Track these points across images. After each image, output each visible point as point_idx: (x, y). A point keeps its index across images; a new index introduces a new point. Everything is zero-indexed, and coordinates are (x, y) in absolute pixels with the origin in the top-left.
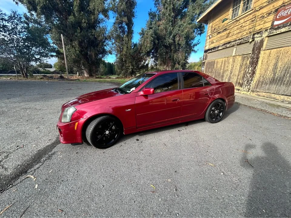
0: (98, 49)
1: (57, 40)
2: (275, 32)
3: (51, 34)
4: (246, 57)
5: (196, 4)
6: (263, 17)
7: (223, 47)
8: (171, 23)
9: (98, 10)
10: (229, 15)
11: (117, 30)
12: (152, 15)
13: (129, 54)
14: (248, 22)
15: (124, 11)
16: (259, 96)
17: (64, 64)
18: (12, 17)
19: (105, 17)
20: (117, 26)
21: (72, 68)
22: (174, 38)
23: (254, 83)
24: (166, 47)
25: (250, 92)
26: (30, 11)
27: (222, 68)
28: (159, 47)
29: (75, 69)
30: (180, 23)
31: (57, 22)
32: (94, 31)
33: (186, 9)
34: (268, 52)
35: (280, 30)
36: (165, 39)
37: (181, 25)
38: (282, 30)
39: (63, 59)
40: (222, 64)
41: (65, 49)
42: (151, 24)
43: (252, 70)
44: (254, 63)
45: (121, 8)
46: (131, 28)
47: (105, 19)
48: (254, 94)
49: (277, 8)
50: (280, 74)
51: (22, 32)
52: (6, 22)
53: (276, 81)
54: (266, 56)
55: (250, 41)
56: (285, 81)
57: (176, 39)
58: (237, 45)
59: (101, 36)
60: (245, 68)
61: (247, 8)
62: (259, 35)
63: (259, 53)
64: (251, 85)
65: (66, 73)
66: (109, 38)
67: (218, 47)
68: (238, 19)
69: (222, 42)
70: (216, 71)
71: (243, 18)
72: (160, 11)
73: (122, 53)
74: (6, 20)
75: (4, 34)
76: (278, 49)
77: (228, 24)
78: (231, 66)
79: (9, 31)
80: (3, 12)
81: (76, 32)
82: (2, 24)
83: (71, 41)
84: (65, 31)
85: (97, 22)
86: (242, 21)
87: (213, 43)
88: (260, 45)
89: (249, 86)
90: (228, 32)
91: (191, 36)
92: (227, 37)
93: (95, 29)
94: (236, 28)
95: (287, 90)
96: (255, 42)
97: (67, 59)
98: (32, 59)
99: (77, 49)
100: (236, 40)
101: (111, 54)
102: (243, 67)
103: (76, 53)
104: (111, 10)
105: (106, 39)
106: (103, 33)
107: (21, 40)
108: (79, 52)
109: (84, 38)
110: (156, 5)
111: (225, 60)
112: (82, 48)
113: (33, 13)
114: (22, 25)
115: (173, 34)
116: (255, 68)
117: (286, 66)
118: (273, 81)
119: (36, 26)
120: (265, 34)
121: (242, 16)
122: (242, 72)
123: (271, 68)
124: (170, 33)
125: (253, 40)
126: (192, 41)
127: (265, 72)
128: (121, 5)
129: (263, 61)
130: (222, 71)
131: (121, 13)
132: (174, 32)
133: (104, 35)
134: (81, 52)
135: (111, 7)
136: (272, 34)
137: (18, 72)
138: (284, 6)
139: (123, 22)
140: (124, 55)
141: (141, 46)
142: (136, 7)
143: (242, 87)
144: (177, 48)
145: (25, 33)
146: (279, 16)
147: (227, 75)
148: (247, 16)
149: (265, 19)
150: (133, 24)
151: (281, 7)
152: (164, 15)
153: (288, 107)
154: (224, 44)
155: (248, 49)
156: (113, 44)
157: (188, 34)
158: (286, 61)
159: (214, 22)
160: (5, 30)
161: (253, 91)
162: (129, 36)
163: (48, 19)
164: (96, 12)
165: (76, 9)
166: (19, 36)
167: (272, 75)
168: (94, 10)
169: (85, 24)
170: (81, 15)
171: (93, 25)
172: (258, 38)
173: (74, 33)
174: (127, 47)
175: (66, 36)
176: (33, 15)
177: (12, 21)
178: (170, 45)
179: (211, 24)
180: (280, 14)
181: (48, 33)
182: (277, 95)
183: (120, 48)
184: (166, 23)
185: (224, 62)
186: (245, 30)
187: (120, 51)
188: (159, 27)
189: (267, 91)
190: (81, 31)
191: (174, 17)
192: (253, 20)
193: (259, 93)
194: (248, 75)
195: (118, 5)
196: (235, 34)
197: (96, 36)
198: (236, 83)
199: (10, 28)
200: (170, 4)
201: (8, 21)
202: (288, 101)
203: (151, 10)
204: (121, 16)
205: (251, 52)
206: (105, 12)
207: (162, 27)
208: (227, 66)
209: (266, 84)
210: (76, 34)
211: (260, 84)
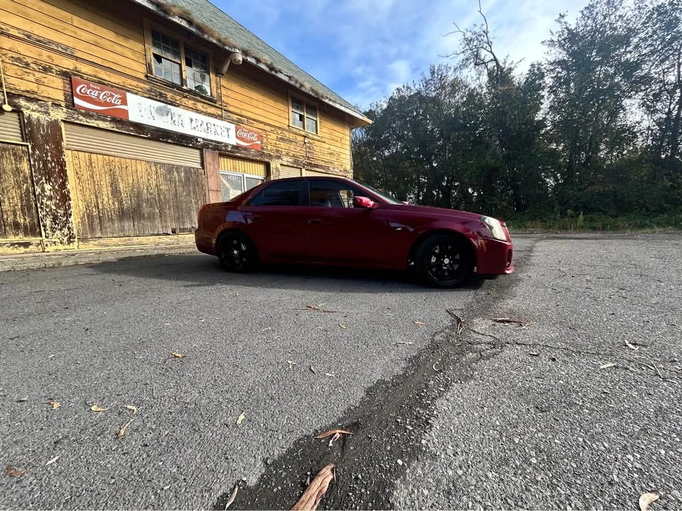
2: (82, 118)
6: (24, 63)
16: (107, 246)
23: (77, 222)
25: (76, 244)
34: (82, 155)
35: (94, 121)
38: (98, 122)
43: (55, 191)
44: (55, 174)
48: (91, 246)
50: (130, 203)
53: (129, 215)
54: (83, 164)
56: (144, 215)
62: (35, 106)
63: (59, 151)
64: (72, 225)
88: (54, 134)
89: (66, 229)
96: (28, 120)
116: (63, 186)
117: (135, 190)
118: (123, 214)
120: (58, 114)
123: (105, 191)
127: (97, 197)
129: (80, 173)
136: (79, 122)
149: (36, 74)
151: (75, 75)
158: (130, 182)
161: (85, 240)
167: (116, 203)
180: (80, 89)
182: (142, 237)
189: (122, 235)
194: (48, 203)
209: (112, 220)
211: (95, 221)
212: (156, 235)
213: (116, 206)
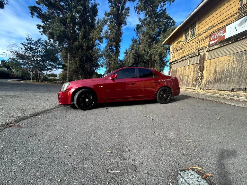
0: (93, 63)
1: (64, 57)
2: (211, 48)
3: (61, 53)
4: (196, 65)
5: (166, 34)
6: (203, 39)
7: (181, 60)
8: (148, 46)
9: (95, 38)
10: (183, 40)
11: (108, 51)
12: (134, 41)
13: (116, 67)
14: (195, 43)
15: (113, 39)
16: (208, 92)
17: (67, 73)
18: (37, 42)
19: (100, 42)
20: (108, 47)
21: (72, 76)
22: (151, 56)
23: (203, 84)
24: (145, 63)
25: (201, 90)
26: (49, 38)
27: (182, 74)
28: (139, 63)
29: (74, 77)
30: (154, 46)
31: (66, 46)
32: (91, 51)
33: (160, 37)
34: (209, 61)
35: (214, 47)
36: (143, 57)
37: (156, 47)
38: (215, 47)
39: (66, 70)
40: (181, 72)
41: (69, 64)
42: (133, 47)
43: (201, 74)
44: (202, 69)
45: (112, 36)
46: (118, 49)
47: (100, 43)
48: (205, 92)
49: (210, 34)
50: (219, 76)
51: (42, 51)
52: (33, 45)
53: (217, 81)
54: (208, 64)
55: (197, 55)
56: (222, 81)
57: (152, 57)
58: (190, 58)
59: (95, 55)
60: (196, 73)
61: (193, 34)
62: (202, 51)
63: (204, 62)
64: (202, 85)
65: (67, 81)
66: (102, 56)
67: (178, 60)
68: (188, 41)
69: (181, 56)
70: (178, 76)
71: (192, 40)
72: (140, 38)
73: (110, 66)
74: (33, 44)
75: (29, 52)
76: (215, 59)
77: (183, 45)
78: (187, 72)
79: (33, 50)
80: (33, 39)
81: (78, 52)
82: (30, 46)
83: (74, 58)
84: (70, 51)
85: (94, 45)
86: (191, 42)
87: (175, 57)
88: (204, 57)
89: (200, 86)
90: (183, 50)
91: (163, 55)
92: (183, 53)
93: (92, 50)
94: (188, 47)
95: (225, 86)
96: (200, 55)
97: (69, 70)
98: (45, 69)
99: (77, 63)
100: (188, 55)
101: (102, 67)
102: (195, 73)
103: (76, 66)
104: (104, 38)
105: (99, 56)
106: (98, 52)
107: (40, 56)
108: (79, 65)
109: (83, 55)
110: (137, 34)
111: (183, 68)
112: (81, 62)
113: (51, 40)
114: (43, 47)
115: (149, 54)
116: (202, 73)
117: (222, 70)
118: (215, 81)
119: (51, 48)
120: (206, 50)
121: (190, 40)
122: (195, 76)
123: (212, 72)
124: (147, 53)
125: (199, 54)
126: (165, 58)
127: (209, 75)
128: (112, 35)
129: (207, 67)
130: (182, 76)
131: (112, 39)
132: (150, 52)
133: (98, 54)
134: (80, 65)
135: (105, 36)
136: (210, 50)
137: (33, 79)
138: (214, 33)
139: (112, 45)
140: (112, 68)
141: (125, 61)
142: (122, 36)
143: (196, 87)
144: (153, 63)
145: (44, 52)
146: (212, 39)
147: (185, 79)
148: (194, 39)
149: (205, 41)
150: (120, 47)
151: (212, 33)
152: (143, 41)
153: (225, 97)
154: (182, 58)
155: (196, 60)
156: (104, 60)
157: (161, 53)
158: (221, 67)
159: (175, 44)
160: (31, 50)
161: (203, 90)
162: (117, 54)
163: (60, 44)
164: (94, 39)
165: (80, 38)
166: (39, 53)
167: (214, 77)
168: (93, 38)
169: (86, 47)
170: (83, 41)
171: (91, 47)
172: (202, 53)
173: (77, 52)
174: (115, 63)
175: (71, 54)
176: (51, 41)
177: (37, 44)
178: (148, 61)
179: (172, 45)
180: (212, 38)
181: (58, 53)
182: (219, 91)
183: (109, 63)
184: (145, 46)
185: (182, 70)
186: (193, 48)
187: (109, 65)
188: (139, 48)
189: (212, 89)
190: (82, 52)
191: (150, 42)
192: (197, 41)
193: (207, 91)
194: (199, 78)
195: (109, 35)
196: (188, 51)
197: (92, 55)
198: (192, 84)
199: (35, 48)
200: (147, 34)
201: (34, 44)
202: (227, 95)
203: (133, 38)
204: (111, 42)
205: (199, 62)
206: (100, 39)
207: (141, 49)
208: (185, 72)
209: (211, 83)
210: (78, 53)
211: (207, 83)
212: (225, 90)
213: (214, 78)
